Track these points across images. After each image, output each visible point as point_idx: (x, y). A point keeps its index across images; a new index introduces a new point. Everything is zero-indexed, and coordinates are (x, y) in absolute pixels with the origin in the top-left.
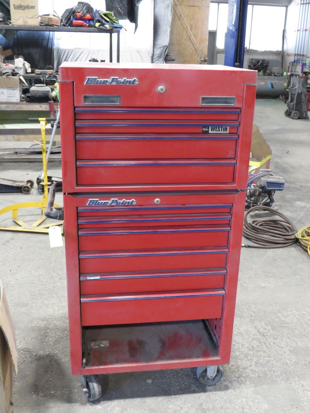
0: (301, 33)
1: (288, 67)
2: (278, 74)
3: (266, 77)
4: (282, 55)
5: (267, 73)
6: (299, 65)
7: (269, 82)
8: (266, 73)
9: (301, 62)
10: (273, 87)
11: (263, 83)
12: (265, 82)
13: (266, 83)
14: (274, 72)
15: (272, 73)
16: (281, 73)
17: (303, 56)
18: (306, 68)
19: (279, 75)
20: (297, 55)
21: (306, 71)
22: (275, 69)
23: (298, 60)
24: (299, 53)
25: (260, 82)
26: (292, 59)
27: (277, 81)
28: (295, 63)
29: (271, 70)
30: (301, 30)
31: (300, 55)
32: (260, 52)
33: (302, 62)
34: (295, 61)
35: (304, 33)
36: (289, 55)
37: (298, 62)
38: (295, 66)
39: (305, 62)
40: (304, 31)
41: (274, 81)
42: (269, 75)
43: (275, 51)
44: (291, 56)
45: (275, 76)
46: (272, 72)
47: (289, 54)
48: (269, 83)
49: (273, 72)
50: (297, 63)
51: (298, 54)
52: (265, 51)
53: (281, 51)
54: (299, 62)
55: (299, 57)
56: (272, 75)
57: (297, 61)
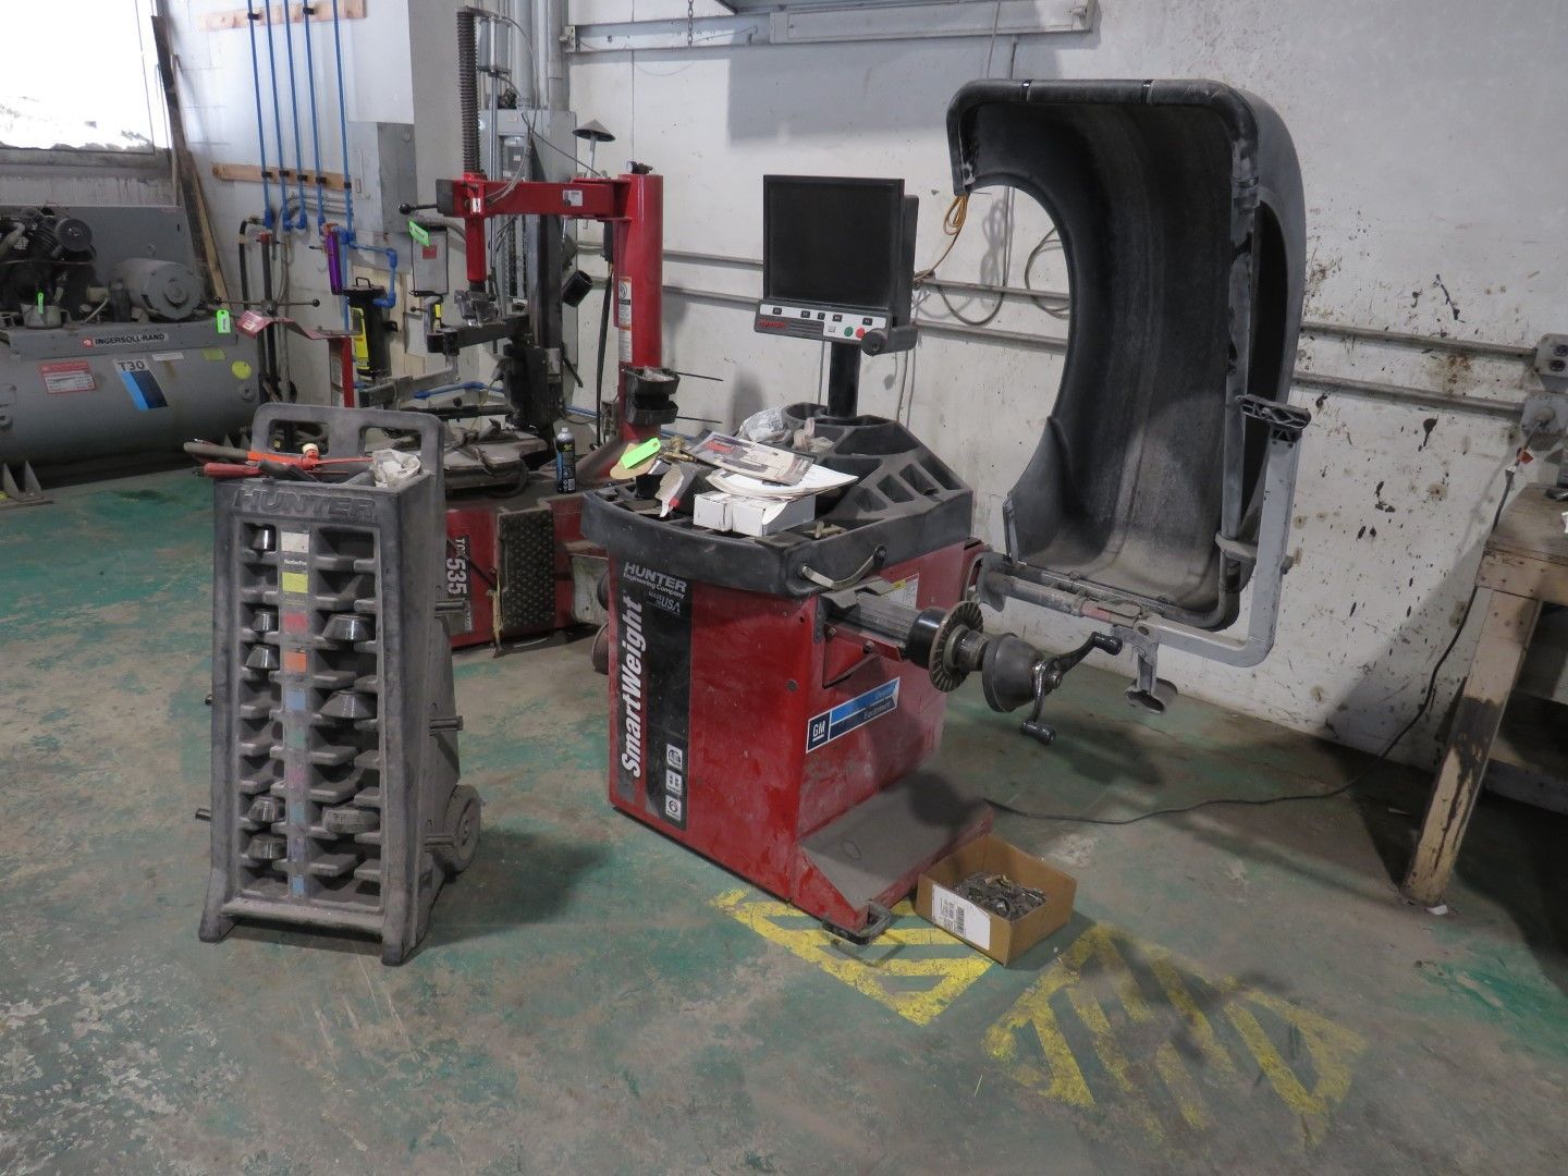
0: (279, 32)
1: (238, 249)
2: (177, 306)
3: (88, 334)
4: (180, 177)
5: (95, 305)
6: (305, 239)
7: (119, 369)
8: (85, 308)
9: (313, 220)
10: (156, 399)
11: (75, 382)
12: (87, 370)
13: (99, 380)
14: (145, 297)
15: (131, 305)
16: (195, 301)
17: (322, 181)
18: (360, 263)
19: (185, 312)
20: (277, 174)
21: (363, 285)
22: (148, 275)
23: (290, 206)
24: (290, 164)
25: (49, 378)
26: (249, 201)
27: (178, 356)
28: (277, 226)
29: (121, 281)
30: (274, 17)
31: (303, 178)
32: (26, 157)
33: (322, 221)
34: (271, 217)
35: (298, 29)
36: (223, 175)
37: (296, 219)
38: (278, 247)
39: (343, 224)
40: (297, 20)
41: (158, 358)
42: (110, 315)
43: (131, 152)
44: (243, 181)
45: (156, 319)
46: (126, 292)
47: (227, 168)
48: (121, 370)
49: (136, 296)
50: (288, 228)
51: (285, 174)
52: (57, 149)
53: (168, 151)
54: (304, 224)
55: (293, 191)
56: (137, 313)
57: (288, 216)
